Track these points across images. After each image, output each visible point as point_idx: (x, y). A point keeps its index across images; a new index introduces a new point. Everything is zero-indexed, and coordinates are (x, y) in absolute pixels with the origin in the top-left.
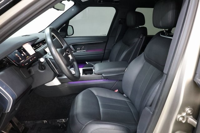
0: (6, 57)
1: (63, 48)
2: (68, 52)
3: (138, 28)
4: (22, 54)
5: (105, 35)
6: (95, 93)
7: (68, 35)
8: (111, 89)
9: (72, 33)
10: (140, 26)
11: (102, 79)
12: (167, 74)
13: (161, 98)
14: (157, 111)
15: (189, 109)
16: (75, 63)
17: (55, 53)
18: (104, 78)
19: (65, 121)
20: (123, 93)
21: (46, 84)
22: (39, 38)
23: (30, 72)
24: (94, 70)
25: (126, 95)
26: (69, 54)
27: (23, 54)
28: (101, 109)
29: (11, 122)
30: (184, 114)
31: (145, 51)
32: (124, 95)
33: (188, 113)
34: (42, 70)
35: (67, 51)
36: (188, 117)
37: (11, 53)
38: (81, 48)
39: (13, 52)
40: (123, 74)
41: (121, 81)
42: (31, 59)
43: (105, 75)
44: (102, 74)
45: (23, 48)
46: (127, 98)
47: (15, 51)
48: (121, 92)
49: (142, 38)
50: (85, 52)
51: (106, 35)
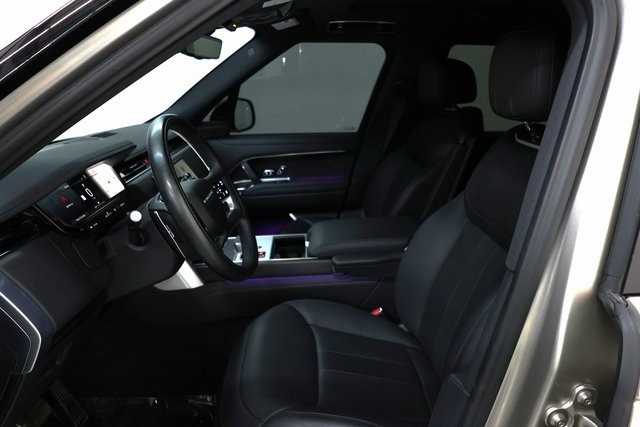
0: (31, 208)
1: (210, 175)
2: (224, 188)
3: (453, 109)
4: (83, 197)
5: (353, 128)
6: (309, 318)
7: (235, 130)
8: (361, 305)
9: (249, 124)
10: (461, 106)
11: (331, 273)
12: (516, 273)
13: (496, 348)
14: (482, 387)
15: (582, 387)
16: (245, 223)
17: (176, 195)
18: (338, 270)
19: (212, 401)
20: (397, 321)
21: (158, 286)
22: (135, 146)
23: (103, 250)
24: (307, 244)
25: (405, 325)
26: (227, 196)
27: (86, 195)
28: (322, 371)
29: (49, 397)
30: (567, 405)
31: (467, 188)
32: (402, 326)
33: (579, 400)
34: (139, 243)
35: (221, 187)
36: (580, 413)
37: (47, 195)
38: (276, 171)
39: (56, 191)
40: (399, 260)
41: (393, 279)
42: (109, 209)
43: (340, 260)
44: (330, 258)
45: (87, 175)
46: (411, 335)
47: (60, 188)
48: (392, 318)
49: (465, 144)
50: (289, 184)
51: (356, 130)
